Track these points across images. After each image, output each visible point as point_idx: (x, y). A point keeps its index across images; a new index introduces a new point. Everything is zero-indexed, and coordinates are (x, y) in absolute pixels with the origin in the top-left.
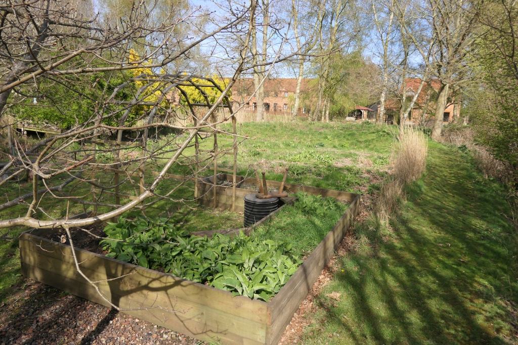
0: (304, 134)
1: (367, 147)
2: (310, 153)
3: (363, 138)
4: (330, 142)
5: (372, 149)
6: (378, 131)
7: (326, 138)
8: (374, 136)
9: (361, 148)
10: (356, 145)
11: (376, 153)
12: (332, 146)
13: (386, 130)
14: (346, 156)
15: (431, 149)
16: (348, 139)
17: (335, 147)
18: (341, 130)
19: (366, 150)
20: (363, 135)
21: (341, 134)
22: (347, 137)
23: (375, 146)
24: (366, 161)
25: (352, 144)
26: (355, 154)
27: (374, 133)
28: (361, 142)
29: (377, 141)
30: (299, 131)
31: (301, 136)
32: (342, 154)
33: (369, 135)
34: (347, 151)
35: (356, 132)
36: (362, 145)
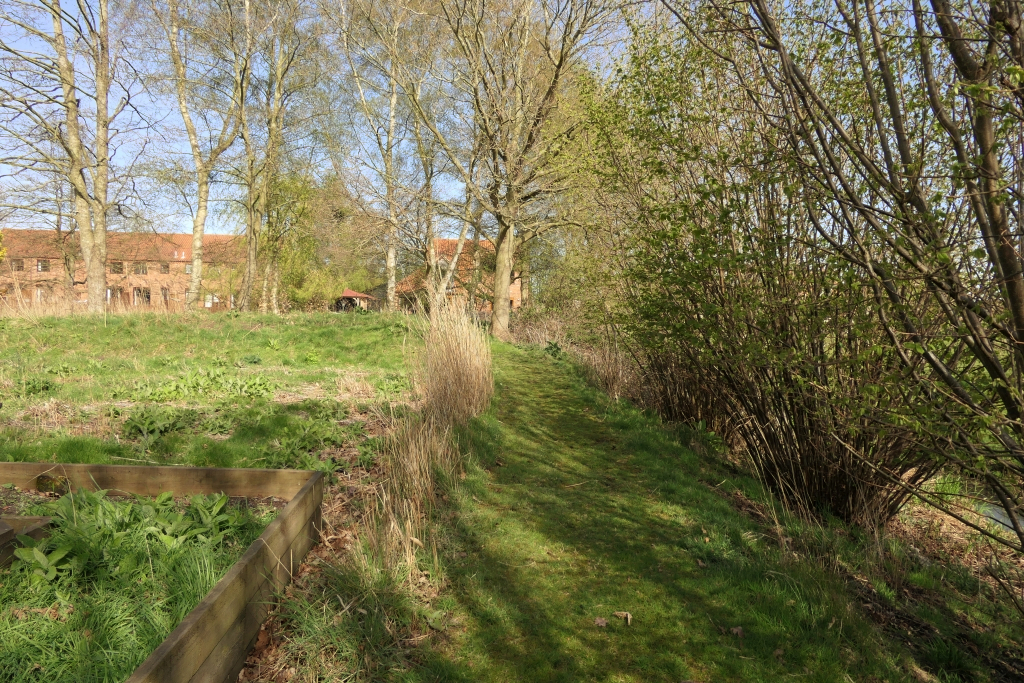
0: (212, 338)
1: (361, 359)
2: (212, 376)
3: (354, 341)
4: (276, 353)
5: (375, 363)
6: (386, 326)
7: (266, 344)
8: (377, 336)
9: (350, 362)
10: (337, 357)
11: (382, 371)
12: (280, 361)
13: (402, 323)
14: (311, 380)
15: (497, 354)
16: (318, 345)
17: (286, 363)
18: (302, 326)
19: (361, 366)
20: (354, 334)
21: (303, 334)
22: (317, 339)
23: (381, 356)
24: (358, 387)
25: (329, 355)
26: (334, 374)
27: (376, 329)
28: (348, 350)
29: (384, 345)
30: (197, 331)
31: (205, 343)
32: (301, 377)
33: (367, 334)
34: (314, 369)
35: (336, 329)
36: (352, 356)
